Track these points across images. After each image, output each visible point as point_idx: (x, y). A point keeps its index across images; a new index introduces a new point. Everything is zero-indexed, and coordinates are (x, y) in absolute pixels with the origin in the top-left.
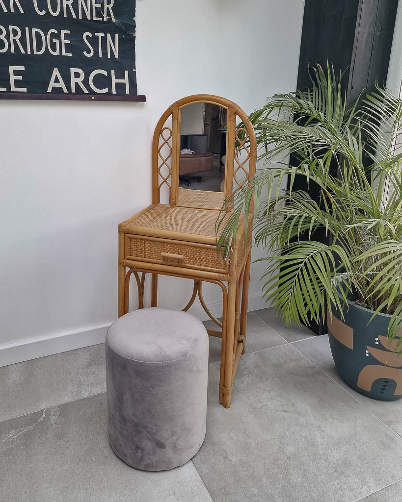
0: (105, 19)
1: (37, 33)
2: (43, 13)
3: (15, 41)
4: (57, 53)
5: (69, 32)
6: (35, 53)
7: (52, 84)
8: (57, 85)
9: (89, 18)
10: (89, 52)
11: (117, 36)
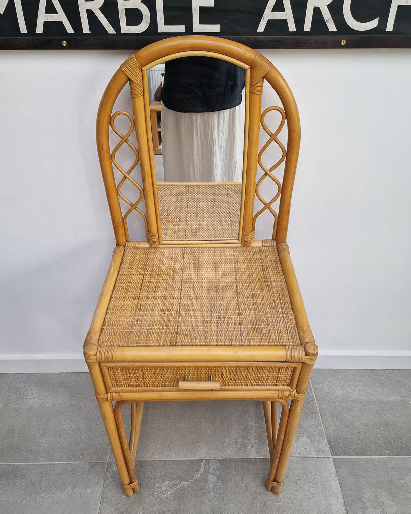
7: (269, 14)
8: (278, 16)
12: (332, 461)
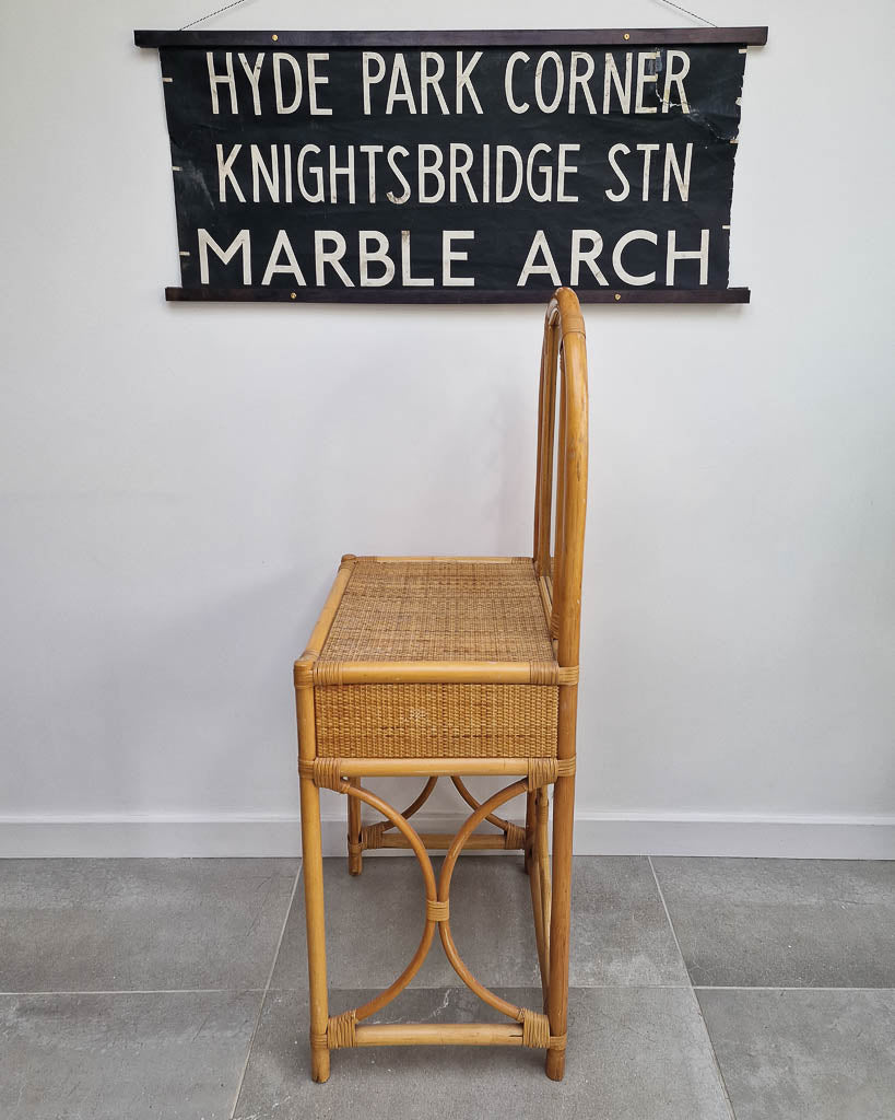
0: (665, 110)
1: (507, 155)
2: (525, 107)
3: (459, 176)
4: (547, 197)
5: (576, 147)
6: (500, 199)
7: (529, 268)
8: (540, 270)
9: (626, 110)
10: (618, 190)
11: (690, 146)
12: (693, 994)
